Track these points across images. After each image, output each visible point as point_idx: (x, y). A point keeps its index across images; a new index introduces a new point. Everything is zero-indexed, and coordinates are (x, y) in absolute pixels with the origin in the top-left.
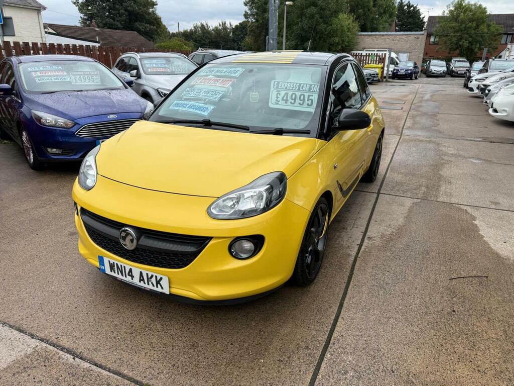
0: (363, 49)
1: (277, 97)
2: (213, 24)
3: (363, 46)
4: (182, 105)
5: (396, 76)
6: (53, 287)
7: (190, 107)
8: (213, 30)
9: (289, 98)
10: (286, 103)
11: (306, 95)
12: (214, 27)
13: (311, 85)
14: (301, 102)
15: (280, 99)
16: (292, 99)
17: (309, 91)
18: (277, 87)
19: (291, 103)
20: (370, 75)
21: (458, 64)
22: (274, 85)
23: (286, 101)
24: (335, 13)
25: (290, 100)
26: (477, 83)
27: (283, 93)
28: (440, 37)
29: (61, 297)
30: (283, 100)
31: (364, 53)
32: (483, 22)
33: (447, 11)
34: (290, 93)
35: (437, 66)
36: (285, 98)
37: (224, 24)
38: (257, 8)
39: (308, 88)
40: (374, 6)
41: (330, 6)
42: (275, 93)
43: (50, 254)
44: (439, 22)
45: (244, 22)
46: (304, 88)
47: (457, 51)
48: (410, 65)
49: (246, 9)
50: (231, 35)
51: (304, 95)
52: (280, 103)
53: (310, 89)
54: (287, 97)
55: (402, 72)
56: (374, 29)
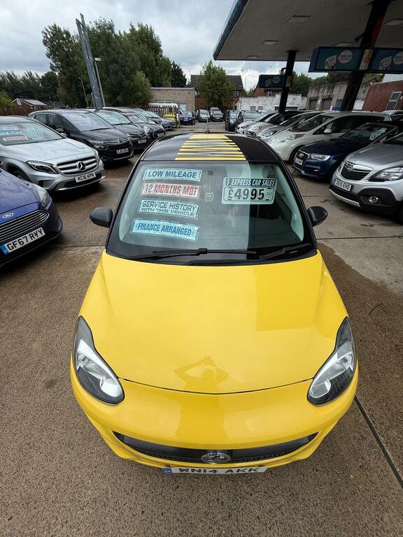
0: (156, 101)
1: (230, 194)
2: (20, 74)
3: (155, 98)
4: (152, 227)
5: (183, 122)
6: (90, 492)
7: (165, 229)
8: (22, 80)
9: (242, 194)
10: (239, 198)
11: (258, 189)
12: (21, 77)
13: (262, 180)
14: (253, 197)
15: (233, 195)
16: (244, 195)
17: (261, 185)
18: (230, 184)
19: (244, 198)
20: (170, 123)
21: (215, 112)
22: (227, 182)
23: (239, 197)
24: (133, 70)
25: (243, 196)
26: (242, 129)
27: (235, 189)
28: (201, 92)
29: (111, 504)
30: (235, 196)
31: (161, 105)
32: (225, 81)
33: (203, 72)
34: (243, 189)
35: (204, 114)
36: (238, 194)
37: (30, 74)
38: (61, 61)
39: (259, 183)
40: (157, 65)
41: (128, 64)
42: (227, 190)
43: (45, 434)
44: (199, 80)
45: (49, 73)
46: (256, 184)
47: (212, 103)
48: (190, 114)
49: (50, 61)
50: (40, 85)
51: (256, 190)
52: (233, 199)
53: (261, 183)
54: (240, 194)
55: (186, 120)
56: (160, 85)
